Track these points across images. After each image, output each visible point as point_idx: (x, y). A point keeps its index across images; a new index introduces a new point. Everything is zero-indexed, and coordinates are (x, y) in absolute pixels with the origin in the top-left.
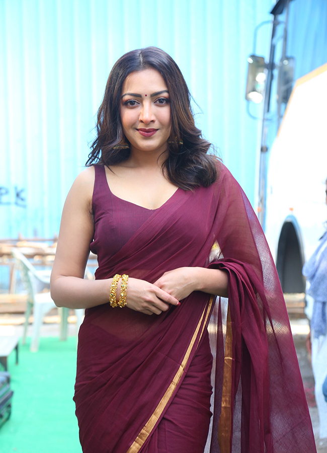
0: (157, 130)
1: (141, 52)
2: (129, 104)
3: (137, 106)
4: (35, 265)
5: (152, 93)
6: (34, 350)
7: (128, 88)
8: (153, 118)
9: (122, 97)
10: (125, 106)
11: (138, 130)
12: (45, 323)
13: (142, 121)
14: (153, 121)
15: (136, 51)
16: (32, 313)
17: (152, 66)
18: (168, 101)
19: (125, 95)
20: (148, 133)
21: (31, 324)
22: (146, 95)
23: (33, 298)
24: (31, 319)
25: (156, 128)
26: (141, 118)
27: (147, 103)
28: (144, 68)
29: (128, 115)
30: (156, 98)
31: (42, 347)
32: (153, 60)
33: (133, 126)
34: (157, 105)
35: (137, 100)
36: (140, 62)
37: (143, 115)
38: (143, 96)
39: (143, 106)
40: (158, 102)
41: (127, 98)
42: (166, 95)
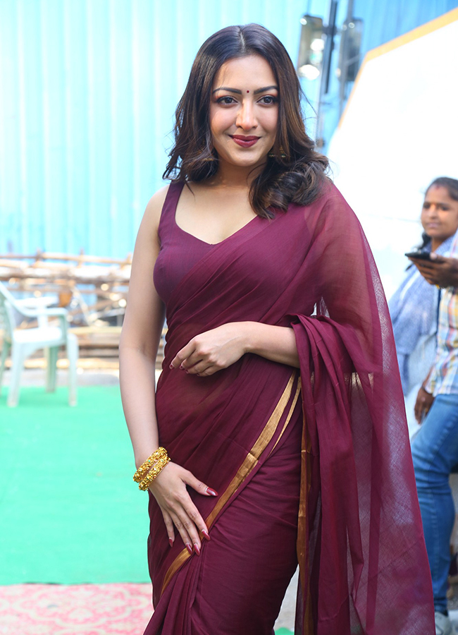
0: (259, 138)
1: (241, 31)
2: (223, 101)
3: (234, 106)
4: (10, 290)
5: (256, 89)
6: (12, 404)
7: (224, 80)
8: (255, 123)
9: (214, 92)
10: (216, 104)
11: (232, 137)
12: (27, 369)
13: (240, 127)
14: (254, 127)
15: (234, 27)
16: (9, 354)
17: (257, 51)
18: (275, 101)
19: (219, 89)
20: (246, 142)
21: (8, 369)
22: (248, 92)
23: (11, 336)
24: (8, 363)
25: (258, 136)
26: (238, 122)
27: (247, 102)
28: (247, 54)
29: (220, 116)
30: (260, 97)
31: (23, 401)
32: (258, 42)
33: (226, 131)
34: (261, 106)
35: (234, 98)
36: (241, 45)
37: (242, 118)
38: (244, 92)
39: (242, 105)
40: (263, 101)
41: (220, 93)
42: (273, 92)
